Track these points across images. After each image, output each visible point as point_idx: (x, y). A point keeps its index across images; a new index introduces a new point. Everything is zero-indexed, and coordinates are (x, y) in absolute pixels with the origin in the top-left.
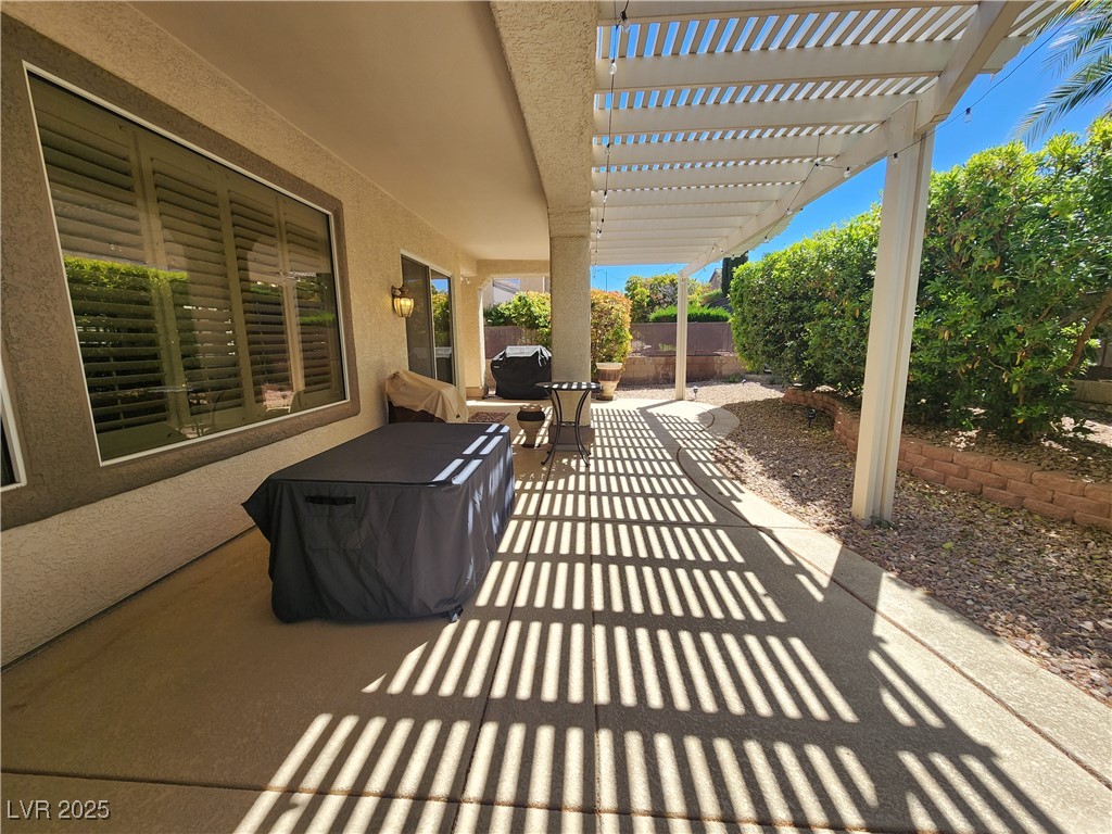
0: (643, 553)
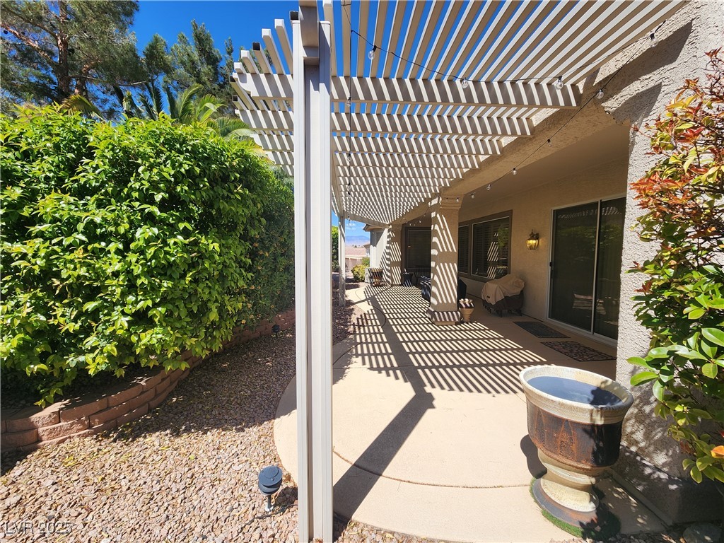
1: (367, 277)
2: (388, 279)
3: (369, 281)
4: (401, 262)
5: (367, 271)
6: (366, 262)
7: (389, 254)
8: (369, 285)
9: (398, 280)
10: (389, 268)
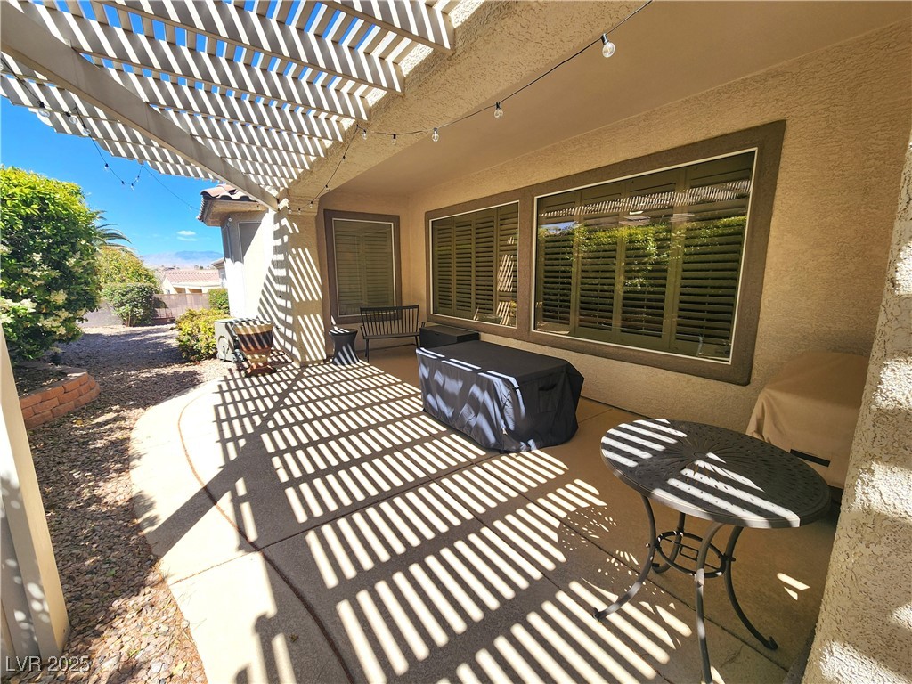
0: (322, 466)
1: (223, 344)
2: (288, 346)
3: (230, 356)
4: (323, 301)
5: (220, 329)
6: (220, 302)
7: (285, 280)
8: (234, 366)
9: (317, 350)
10: (290, 319)
